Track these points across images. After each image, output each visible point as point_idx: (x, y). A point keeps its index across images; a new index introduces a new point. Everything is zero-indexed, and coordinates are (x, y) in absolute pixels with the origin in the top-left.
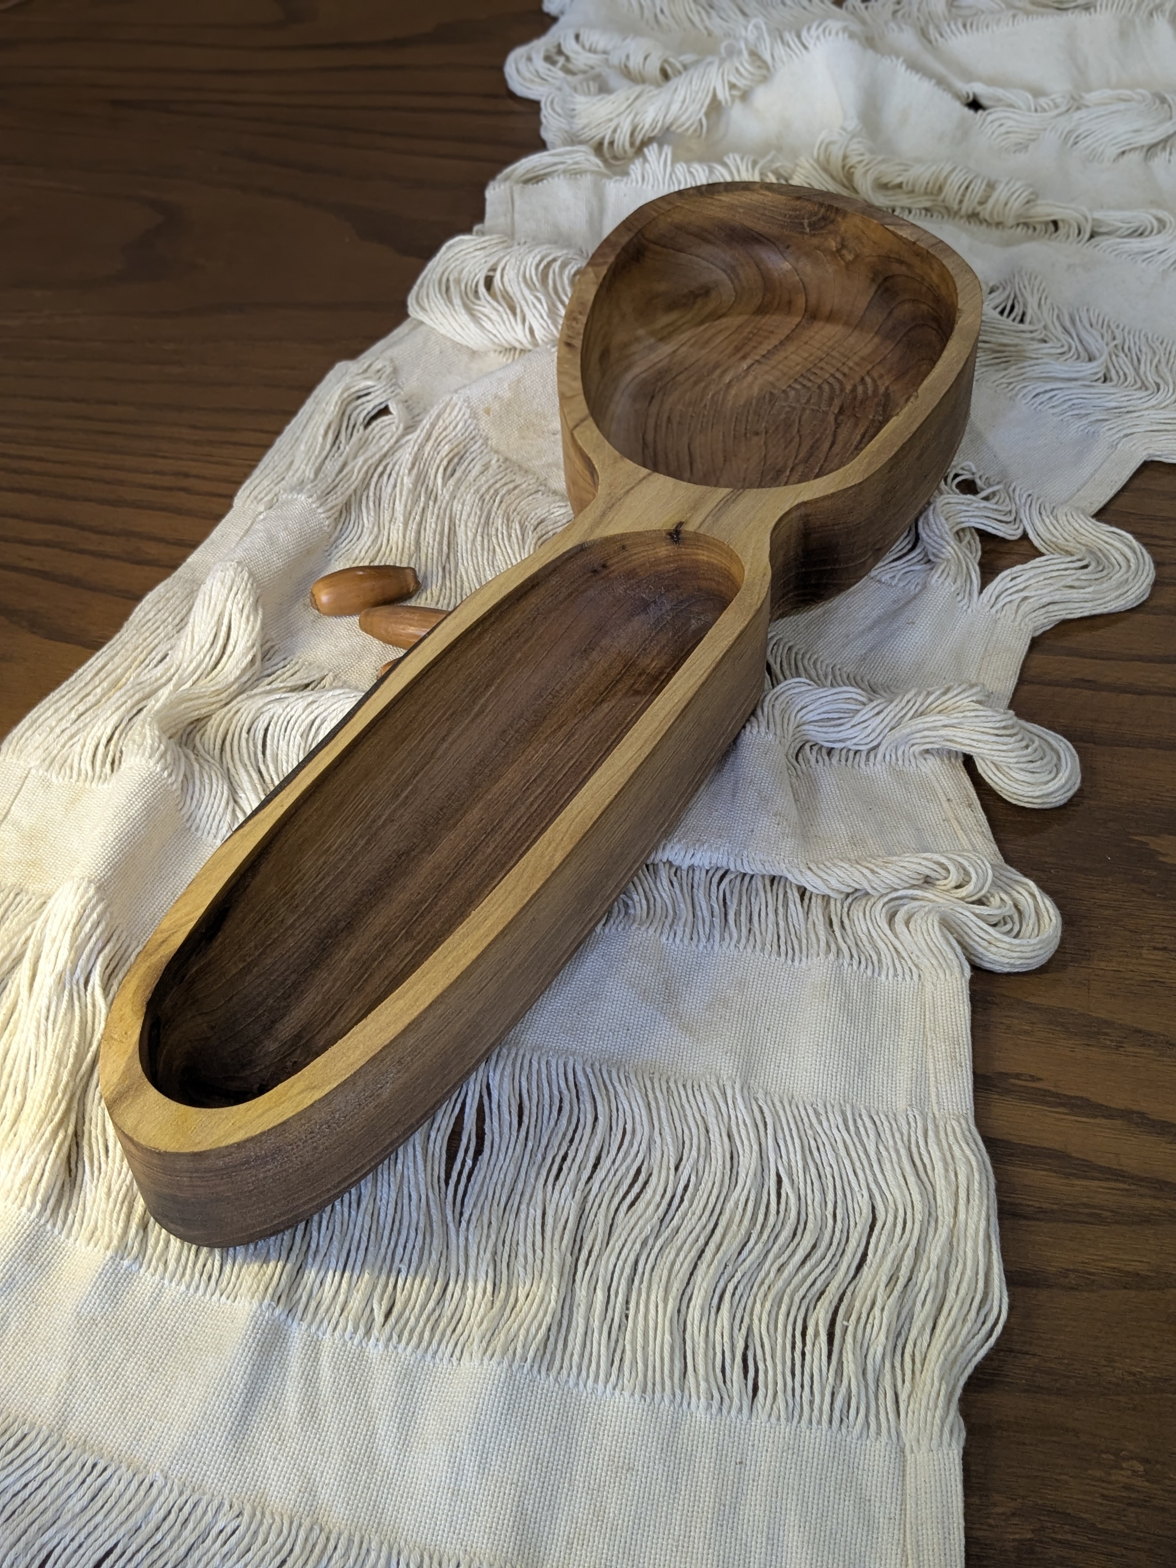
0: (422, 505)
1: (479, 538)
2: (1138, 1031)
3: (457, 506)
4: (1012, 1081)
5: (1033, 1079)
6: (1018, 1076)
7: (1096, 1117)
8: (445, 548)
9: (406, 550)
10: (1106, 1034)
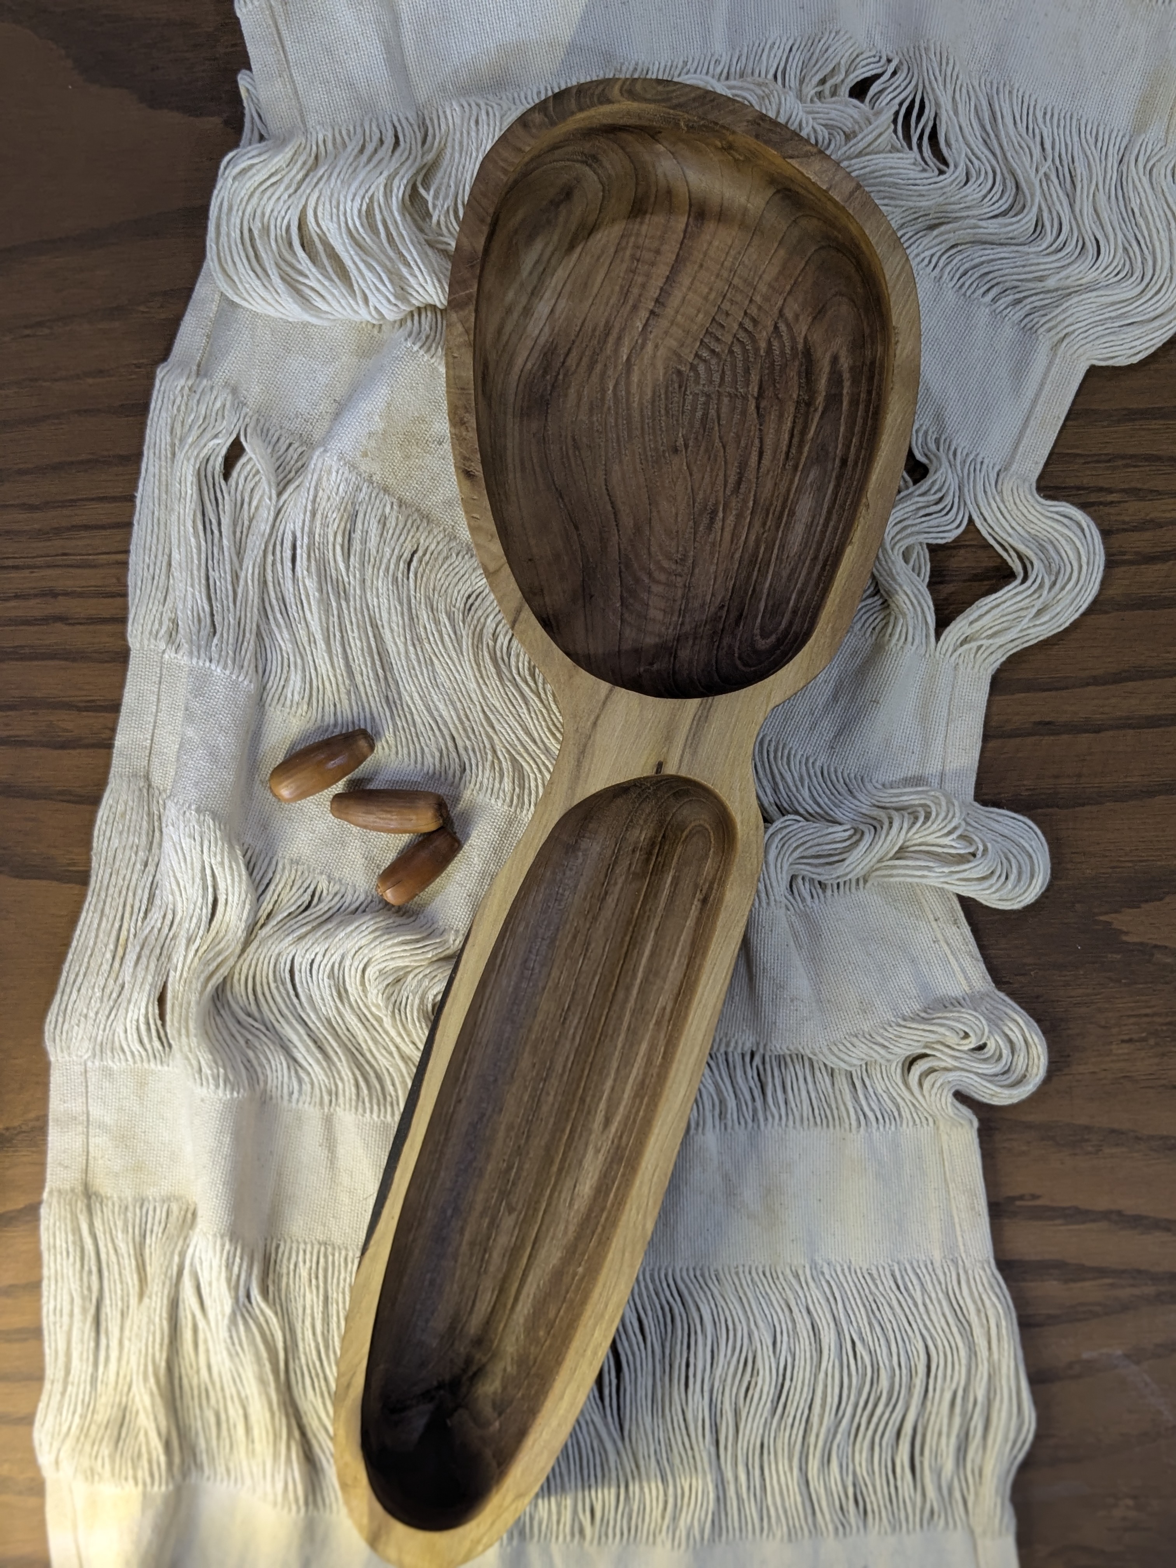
0: (335, 613)
1: (411, 648)
2: (1113, 1131)
3: (373, 601)
4: (1018, 1203)
5: (1034, 1197)
6: (1021, 1198)
7: (1084, 1222)
8: (380, 671)
9: (341, 686)
10: (1088, 1140)
